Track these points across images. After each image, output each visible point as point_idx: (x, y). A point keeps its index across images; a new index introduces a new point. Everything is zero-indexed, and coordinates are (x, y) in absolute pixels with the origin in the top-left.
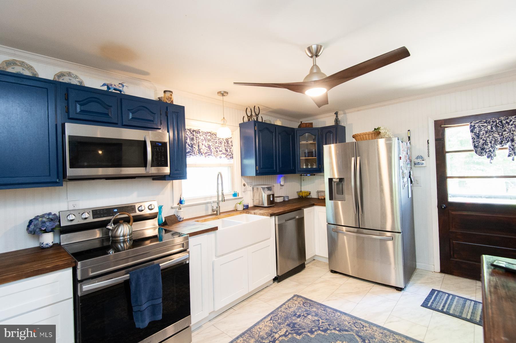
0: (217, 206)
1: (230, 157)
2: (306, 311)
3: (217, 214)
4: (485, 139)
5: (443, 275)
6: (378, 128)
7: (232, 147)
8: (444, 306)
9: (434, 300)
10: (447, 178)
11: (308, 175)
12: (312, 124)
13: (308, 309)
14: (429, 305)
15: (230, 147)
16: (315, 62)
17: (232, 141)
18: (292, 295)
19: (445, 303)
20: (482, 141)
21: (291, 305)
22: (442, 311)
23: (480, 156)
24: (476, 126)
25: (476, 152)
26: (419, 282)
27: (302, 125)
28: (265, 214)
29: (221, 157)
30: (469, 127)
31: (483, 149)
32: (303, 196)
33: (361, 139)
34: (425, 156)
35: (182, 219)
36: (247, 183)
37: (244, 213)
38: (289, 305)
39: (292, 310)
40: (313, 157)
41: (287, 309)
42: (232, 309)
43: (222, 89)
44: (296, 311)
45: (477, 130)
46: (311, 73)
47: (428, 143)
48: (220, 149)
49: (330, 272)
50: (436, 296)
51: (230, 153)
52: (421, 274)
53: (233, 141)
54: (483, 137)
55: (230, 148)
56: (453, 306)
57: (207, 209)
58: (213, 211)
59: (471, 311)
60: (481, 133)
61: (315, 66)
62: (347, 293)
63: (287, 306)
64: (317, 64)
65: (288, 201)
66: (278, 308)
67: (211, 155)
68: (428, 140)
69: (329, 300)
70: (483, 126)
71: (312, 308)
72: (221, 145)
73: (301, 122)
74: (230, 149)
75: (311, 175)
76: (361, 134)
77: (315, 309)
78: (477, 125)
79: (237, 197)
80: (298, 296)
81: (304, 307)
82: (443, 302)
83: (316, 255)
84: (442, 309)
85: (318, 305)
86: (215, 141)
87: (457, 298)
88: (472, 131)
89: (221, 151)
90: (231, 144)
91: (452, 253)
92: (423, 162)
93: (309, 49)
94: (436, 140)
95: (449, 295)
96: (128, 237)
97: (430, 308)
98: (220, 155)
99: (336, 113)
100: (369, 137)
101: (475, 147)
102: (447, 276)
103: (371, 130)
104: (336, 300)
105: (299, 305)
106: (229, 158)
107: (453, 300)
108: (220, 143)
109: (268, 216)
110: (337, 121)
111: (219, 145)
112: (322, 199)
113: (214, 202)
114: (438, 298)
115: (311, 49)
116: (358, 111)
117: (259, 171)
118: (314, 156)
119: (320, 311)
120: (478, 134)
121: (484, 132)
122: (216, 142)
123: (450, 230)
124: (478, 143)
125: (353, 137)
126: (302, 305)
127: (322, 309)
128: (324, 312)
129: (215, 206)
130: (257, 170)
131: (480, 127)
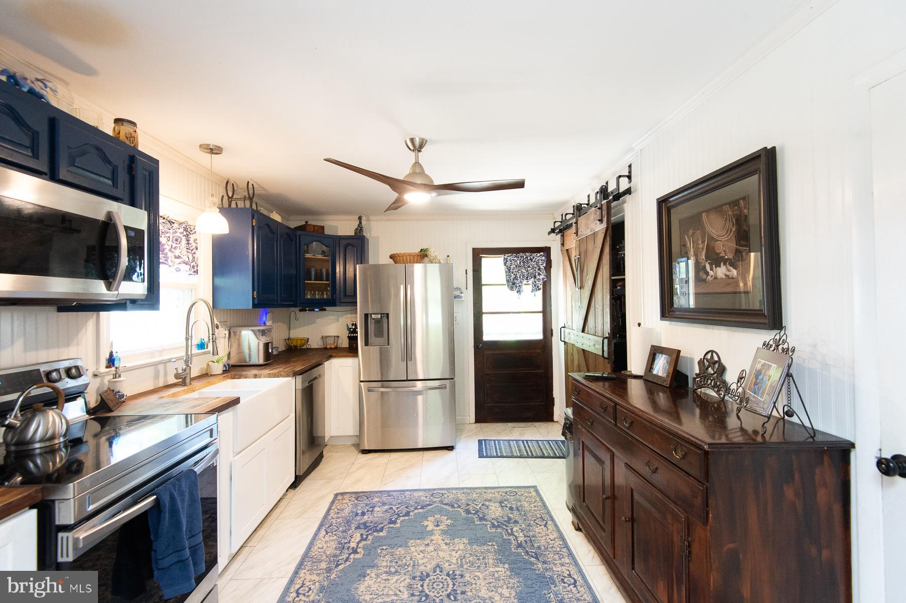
0: (184, 367)
1: (193, 270)
2: (367, 505)
3: (185, 383)
4: (515, 273)
5: (478, 425)
6: (426, 250)
7: (196, 251)
8: (496, 452)
9: (486, 449)
10: (483, 313)
11: (316, 310)
12: (323, 228)
13: (368, 502)
14: (485, 455)
15: (192, 250)
16: (417, 157)
17: (195, 240)
18: (331, 497)
19: (496, 449)
20: (513, 276)
21: (342, 507)
22: (497, 457)
23: (511, 291)
24: (508, 260)
25: (508, 286)
26: (463, 437)
27: (307, 227)
28: (281, 374)
29: (178, 270)
30: (502, 259)
31: (514, 284)
32: (298, 345)
33: (403, 260)
34: (463, 289)
35: (125, 397)
36: (219, 322)
37: (228, 378)
38: (338, 507)
39: (347, 511)
40: (323, 281)
41: (338, 513)
42: (247, 548)
43: (213, 142)
44: (355, 510)
45: (508, 263)
46: (413, 174)
47: (466, 273)
48: (177, 252)
49: (360, 454)
50: (485, 445)
51: (194, 263)
52: (460, 429)
53: (198, 239)
54: (514, 271)
55: (193, 252)
56: (503, 449)
57: (157, 376)
58: (177, 376)
59: (517, 449)
60: (512, 267)
61: (417, 164)
62: (401, 470)
63: (336, 510)
64: (420, 162)
65: (277, 355)
66: (325, 517)
67: (165, 263)
68: (466, 270)
69: (385, 484)
70: (513, 260)
71: (372, 500)
72: (178, 246)
73: (307, 222)
74: (194, 255)
75: (320, 310)
76: (404, 254)
77: (377, 499)
78: (509, 258)
79: (206, 350)
80: (343, 494)
81: (360, 502)
82: (494, 448)
83: (331, 436)
84: (497, 455)
85: (377, 493)
86: (168, 235)
87: (501, 441)
88: (505, 264)
89: (179, 257)
90: (194, 245)
91: (486, 398)
92: (462, 295)
93: (412, 140)
94: (474, 271)
95: (494, 441)
96: (62, 440)
97: (487, 457)
98: (176, 266)
99: (360, 218)
100: (410, 259)
101: (508, 281)
102: (482, 425)
103: (417, 250)
104: (393, 481)
105: (353, 503)
106: (192, 273)
107: (499, 444)
108: (177, 240)
109: (288, 376)
110: (359, 229)
111: (174, 245)
112: (331, 348)
113: (178, 359)
114: (487, 446)
115: (415, 141)
116: (388, 220)
117: (258, 300)
118: (324, 279)
119: (384, 499)
120: (510, 267)
121: (515, 266)
122: (169, 237)
123: (485, 372)
124: (509, 277)
125: (391, 258)
126: (356, 501)
127: (386, 495)
128: (390, 497)
129: (181, 365)
130: (255, 298)
131: (511, 261)
